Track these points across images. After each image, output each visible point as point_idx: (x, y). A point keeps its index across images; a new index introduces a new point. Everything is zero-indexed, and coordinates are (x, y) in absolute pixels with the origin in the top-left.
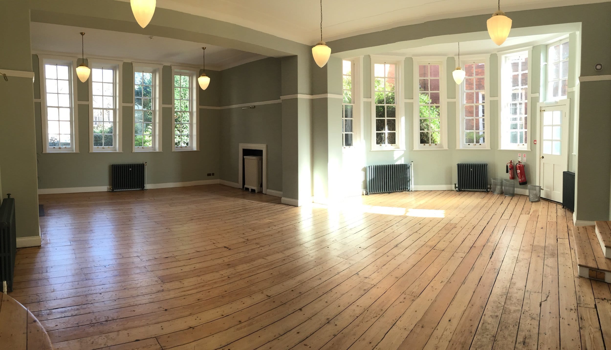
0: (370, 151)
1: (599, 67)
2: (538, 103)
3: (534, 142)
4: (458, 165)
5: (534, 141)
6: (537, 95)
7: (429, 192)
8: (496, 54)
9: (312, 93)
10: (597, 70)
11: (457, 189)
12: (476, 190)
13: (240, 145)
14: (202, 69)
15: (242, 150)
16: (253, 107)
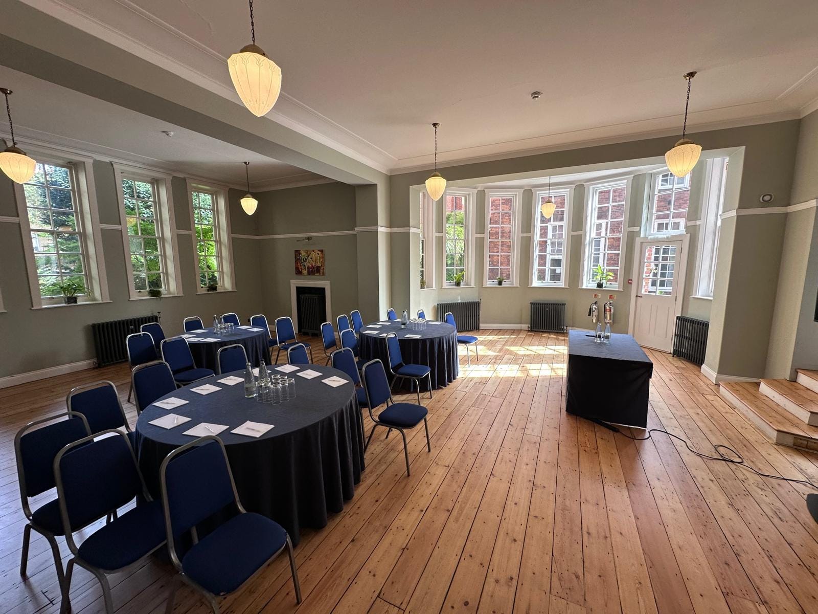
0: (441, 288)
1: (767, 198)
2: (637, 239)
3: (628, 282)
4: (532, 304)
5: (629, 280)
6: (637, 229)
7: (498, 331)
8: (583, 185)
9: (391, 225)
10: (764, 201)
11: (529, 329)
12: (551, 331)
13: (292, 282)
14: (231, 188)
15: (295, 289)
16: (309, 238)
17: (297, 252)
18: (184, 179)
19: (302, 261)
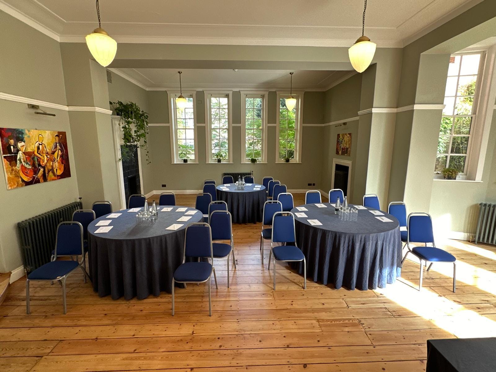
9: (398, 105)
13: (334, 160)
14: (306, 92)
15: (335, 165)
16: (345, 124)
17: (339, 135)
18: (275, 92)
19: (340, 143)
